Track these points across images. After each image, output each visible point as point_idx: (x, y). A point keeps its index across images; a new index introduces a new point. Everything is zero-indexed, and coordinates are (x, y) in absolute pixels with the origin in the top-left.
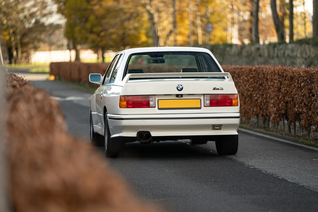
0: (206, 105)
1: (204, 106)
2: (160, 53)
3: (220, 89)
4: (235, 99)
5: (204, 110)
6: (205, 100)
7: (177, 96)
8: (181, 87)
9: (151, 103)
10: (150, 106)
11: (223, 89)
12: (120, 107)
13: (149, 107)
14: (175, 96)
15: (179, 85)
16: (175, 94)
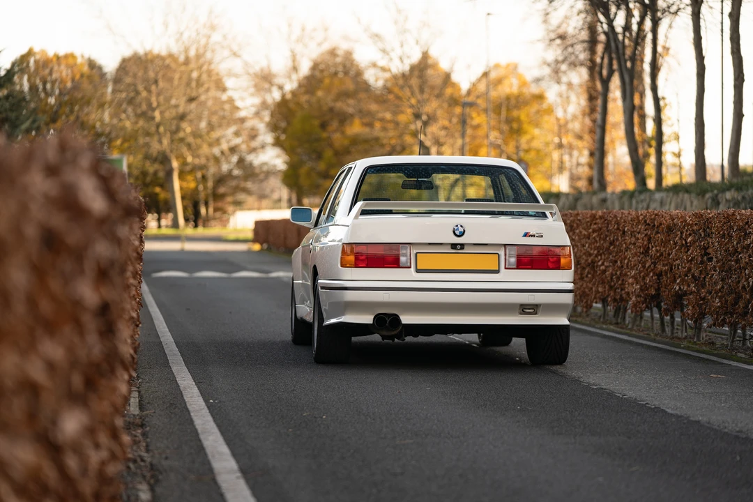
0: (510, 267)
1: (506, 268)
2: (423, 167)
3: (536, 235)
4: (564, 256)
5: (505, 274)
6: (507, 256)
7: (454, 246)
8: (461, 229)
9: (403, 259)
10: (401, 265)
11: (542, 236)
12: (342, 266)
13: (399, 267)
14: (450, 247)
15: (457, 226)
16: (449, 244)
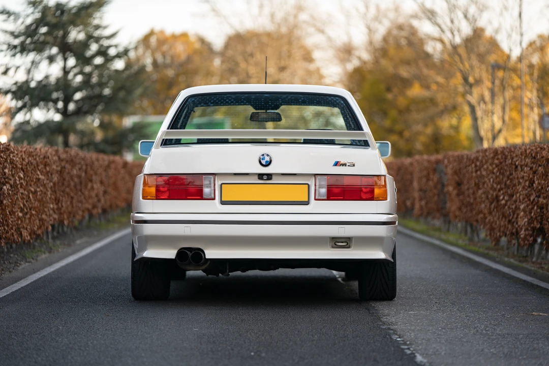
0: (320, 198)
1: (315, 199)
3: (348, 164)
4: (380, 187)
5: (314, 206)
6: (317, 187)
7: (261, 176)
8: (267, 159)
9: (206, 190)
10: (204, 197)
11: (354, 165)
12: (144, 198)
13: (202, 198)
14: (256, 177)
15: (263, 155)
16: (256, 174)
